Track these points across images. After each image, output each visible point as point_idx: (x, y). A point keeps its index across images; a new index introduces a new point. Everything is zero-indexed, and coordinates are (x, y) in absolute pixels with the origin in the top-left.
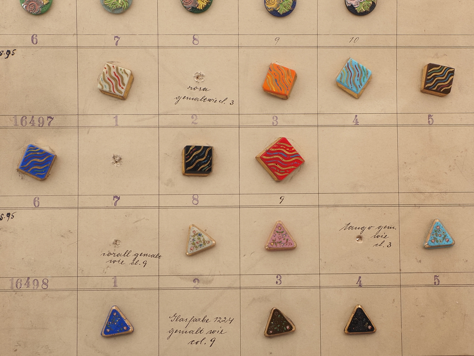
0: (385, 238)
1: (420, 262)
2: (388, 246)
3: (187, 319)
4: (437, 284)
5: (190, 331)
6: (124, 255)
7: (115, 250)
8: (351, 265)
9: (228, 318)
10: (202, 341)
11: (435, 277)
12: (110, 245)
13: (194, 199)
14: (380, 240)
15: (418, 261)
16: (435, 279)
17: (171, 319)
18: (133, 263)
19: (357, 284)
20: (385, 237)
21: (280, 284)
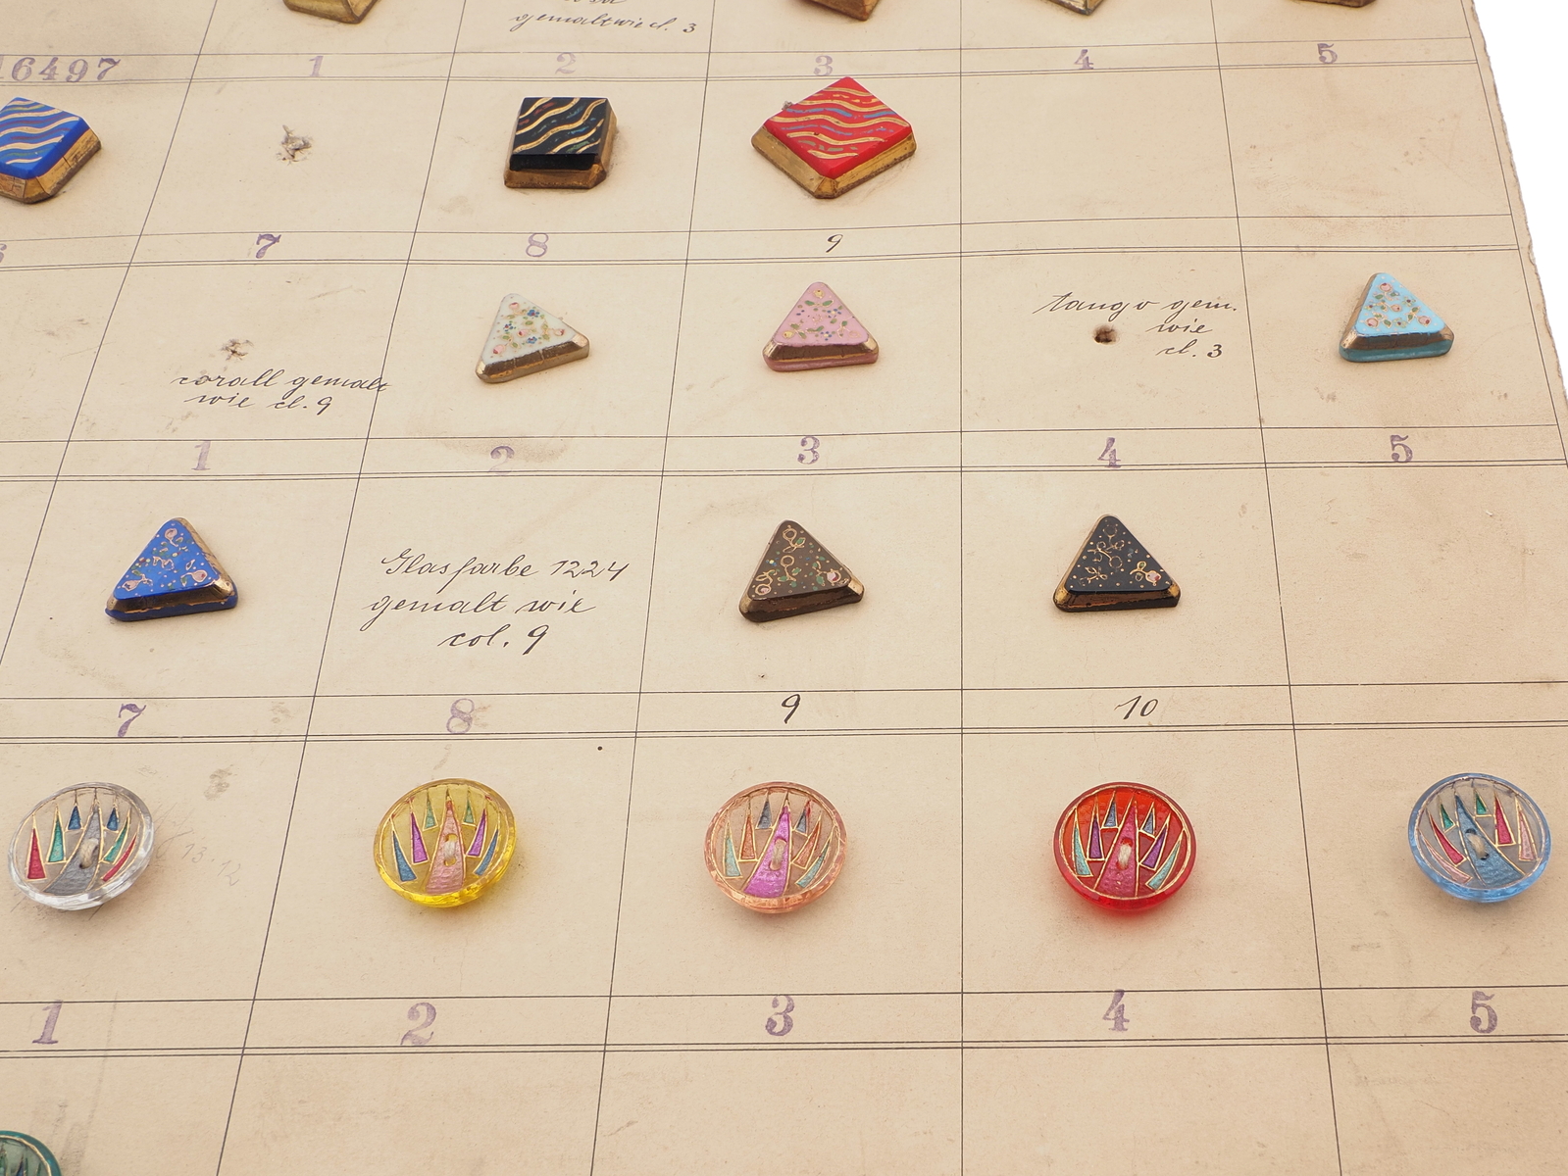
0: (1197, 331)
1: (1333, 399)
2: (1210, 354)
3: (446, 567)
4: (1403, 458)
5: (453, 605)
6: (255, 382)
7: (225, 369)
8: (1079, 407)
9: (604, 564)
10: (493, 636)
11: (1392, 441)
12: (212, 356)
13: (532, 243)
14: (1180, 339)
15: (1325, 396)
16: (1394, 446)
17: (386, 567)
18: (283, 403)
19: (1100, 459)
20: (1199, 329)
21: (813, 461)
